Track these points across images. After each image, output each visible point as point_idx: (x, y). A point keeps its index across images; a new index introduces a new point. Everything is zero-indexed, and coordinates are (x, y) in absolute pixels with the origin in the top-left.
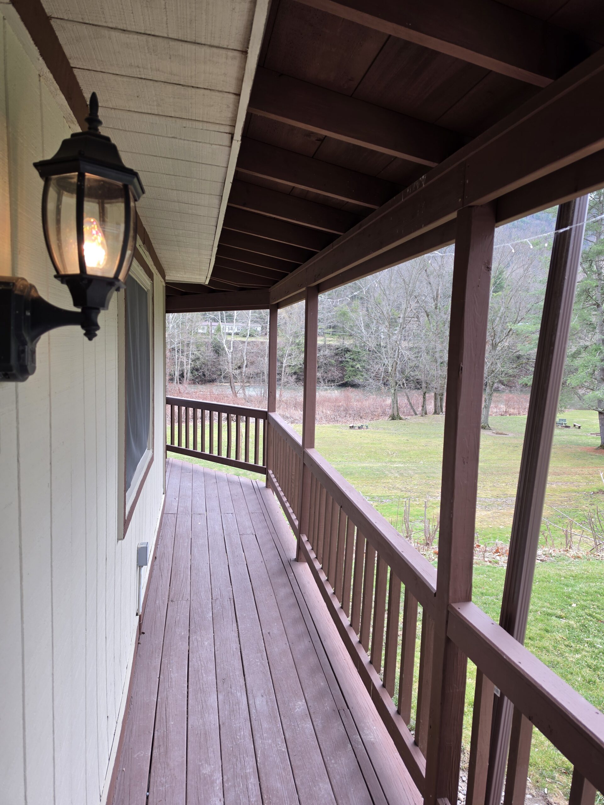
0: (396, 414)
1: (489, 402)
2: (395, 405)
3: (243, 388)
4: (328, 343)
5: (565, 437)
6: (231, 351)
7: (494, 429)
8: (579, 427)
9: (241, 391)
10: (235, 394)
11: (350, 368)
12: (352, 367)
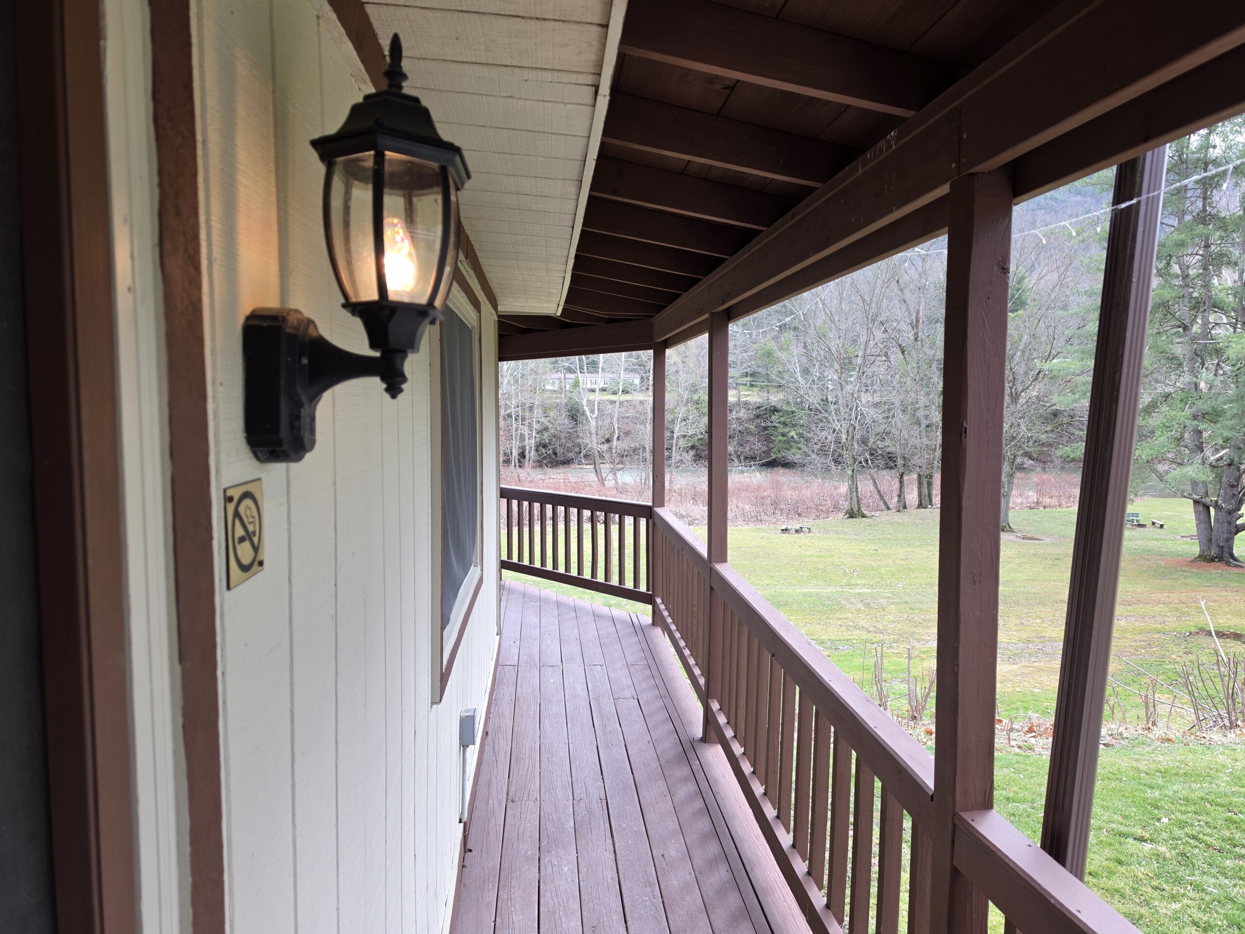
0: (856, 509)
1: (1008, 488)
2: (854, 494)
3: (614, 471)
4: (743, 399)
5: (1138, 542)
6: (595, 416)
7: (1019, 531)
8: (1162, 526)
9: (611, 477)
10: (602, 481)
11: (780, 438)
12: (783, 436)
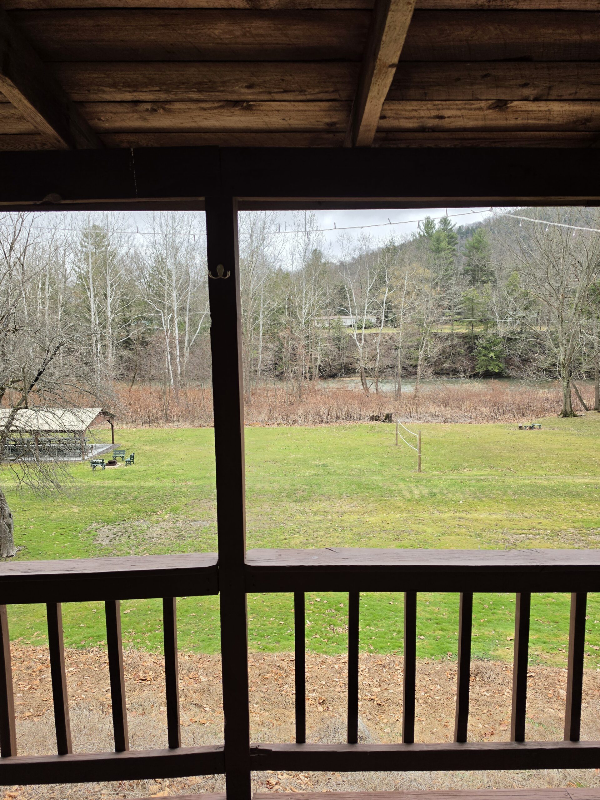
0: (569, 411)
2: (568, 400)
3: (376, 382)
6: (362, 344)
10: (367, 389)
11: (483, 358)
12: (484, 356)
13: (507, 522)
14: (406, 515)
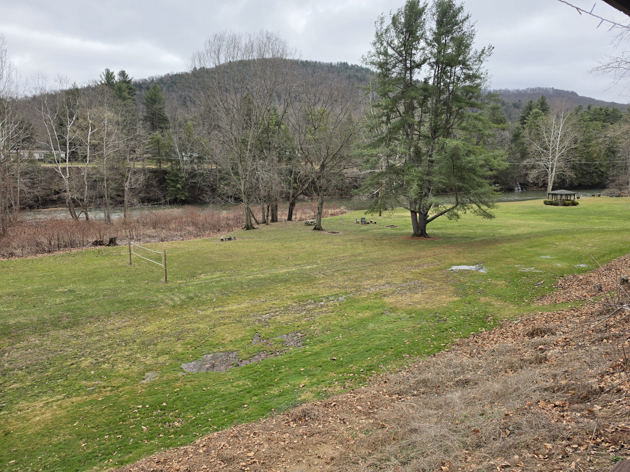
0: (249, 225)
1: (321, 210)
2: (249, 217)
3: (85, 211)
6: (68, 177)
7: (329, 230)
8: (375, 223)
10: (76, 218)
11: (171, 188)
13: (253, 308)
14: (176, 319)
